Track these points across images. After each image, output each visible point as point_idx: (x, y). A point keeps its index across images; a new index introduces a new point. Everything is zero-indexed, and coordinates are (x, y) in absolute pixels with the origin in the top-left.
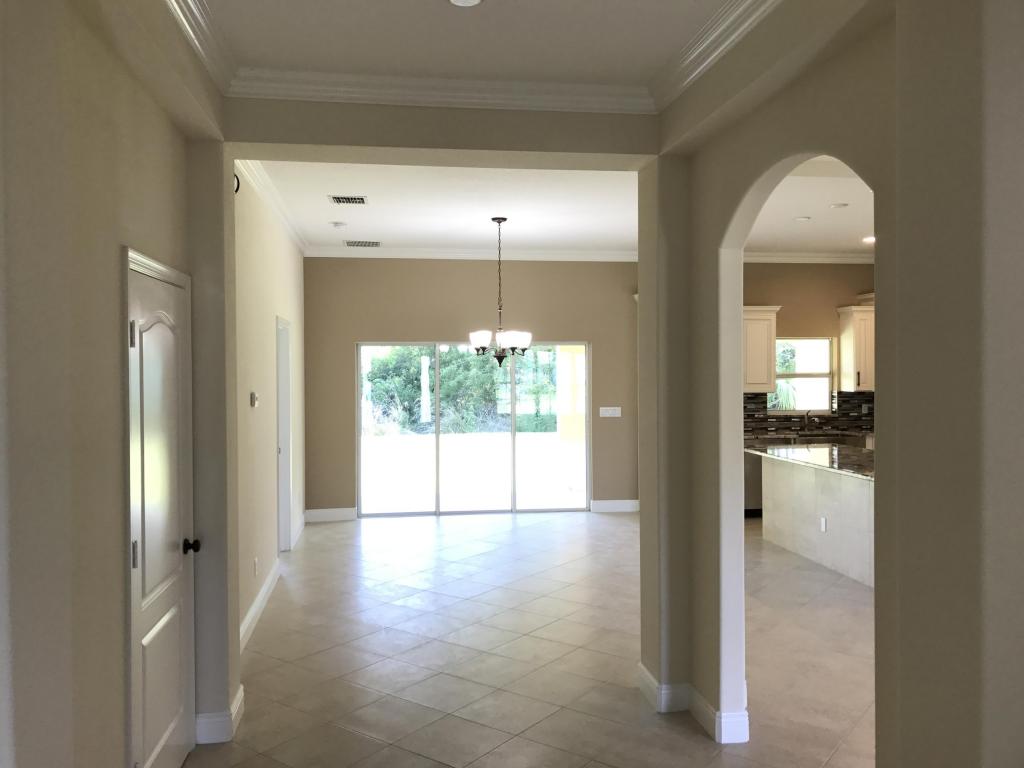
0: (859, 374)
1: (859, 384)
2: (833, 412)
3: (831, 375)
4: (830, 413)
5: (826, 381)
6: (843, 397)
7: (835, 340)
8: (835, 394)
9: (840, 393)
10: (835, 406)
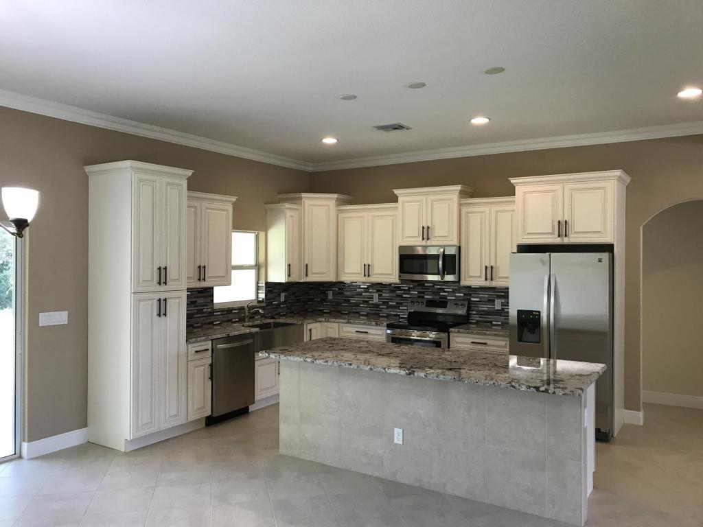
0: (289, 265)
1: (289, 275)
2: (259, 302)
3: (257, 267)
4: (255, 304)
5: (252, 272)
6: (271, 288)
7: (262, 235)
8: (262, 284)
9: (267, 283)
10: (262, 296)
